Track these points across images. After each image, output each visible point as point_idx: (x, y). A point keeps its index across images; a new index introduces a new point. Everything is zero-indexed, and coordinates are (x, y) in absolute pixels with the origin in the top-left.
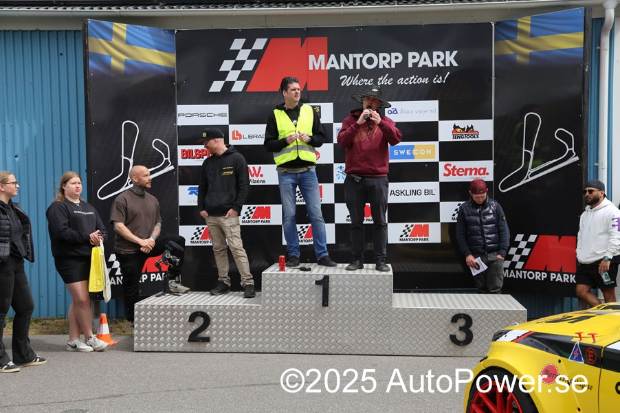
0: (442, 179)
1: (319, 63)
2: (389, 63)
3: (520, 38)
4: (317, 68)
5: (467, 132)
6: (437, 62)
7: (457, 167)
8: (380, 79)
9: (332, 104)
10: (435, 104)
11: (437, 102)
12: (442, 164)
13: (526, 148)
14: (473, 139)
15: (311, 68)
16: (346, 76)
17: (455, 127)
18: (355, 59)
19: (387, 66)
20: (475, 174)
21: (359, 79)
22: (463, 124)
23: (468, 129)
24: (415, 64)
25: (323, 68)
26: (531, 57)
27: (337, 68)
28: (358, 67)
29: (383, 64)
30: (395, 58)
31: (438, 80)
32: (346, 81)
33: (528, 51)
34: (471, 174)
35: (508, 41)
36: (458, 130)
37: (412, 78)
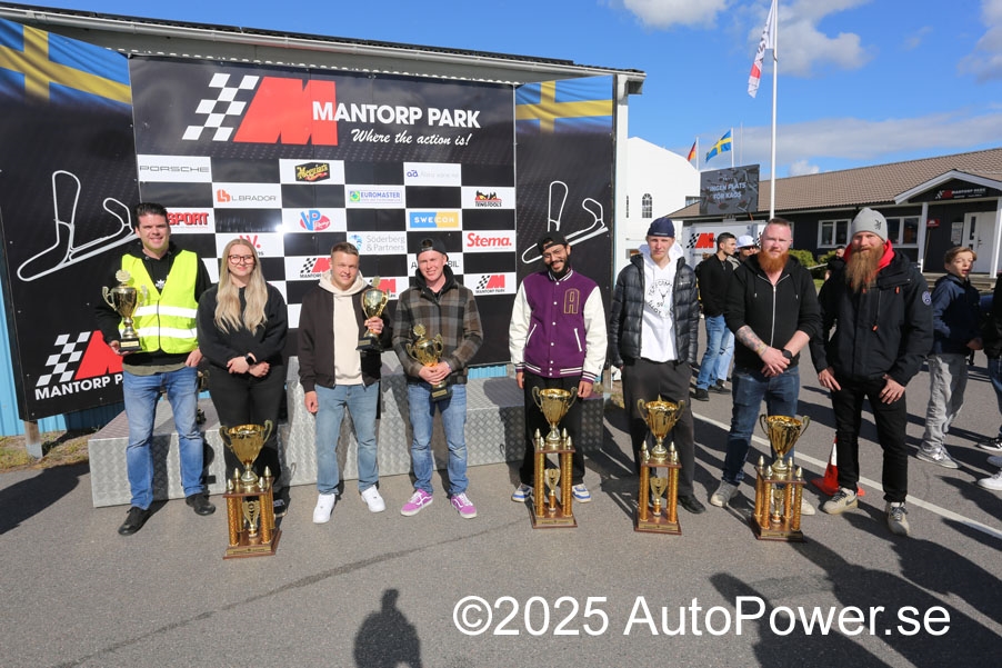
0: (466, 249)
1: (326, 112)
2: (408, 119)
3: (543, 102)
4: (323, 118)
5: (490, 199)
6: (459, 122)
7: (481, 237)
8: (398, 136)
9: (343, 161)
10: (457, 168)
11: (459, 166)
12: (465, 234)
13: (552, 218)
15: (316, 118)
16: (358, 130)
17: (478, 194)
18: (368, 111)
19: (406, 122)
20: (499, 245)
21: (373, 134)
22: (486, 190)
23: (491, 196)
24: (436, 122)
25: (330, 118)
26: (556, 123)
27: (348, 120)
28: (372, 120)
29: (401, 119)
30: (414, 114)
31: (460, 142)
32: (359, 136)
33: (553, 117)
34: (494, 245)
35: (530, 106)
36: (481, 197)
37: (432, 137)
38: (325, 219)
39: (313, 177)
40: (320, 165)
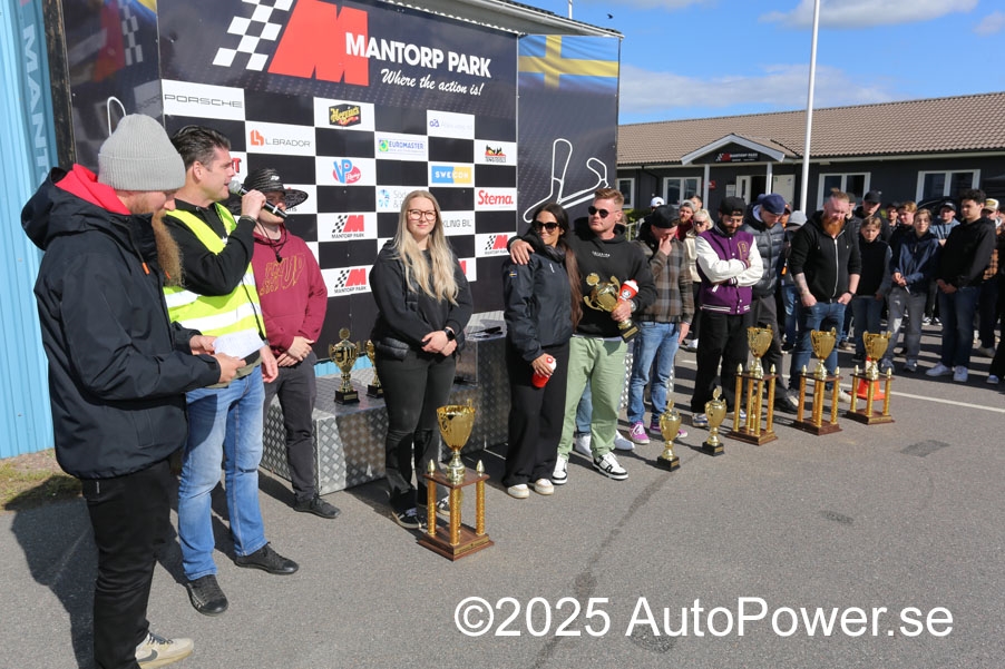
0: (478, 208)
1: (358, 46)
2: (431, 62)
3: (548, 56)
4: (356, 53)
5: (497, 154)
6: (473, 70)
7: (489, 196)
8: (422, 80)
10: (469, 119)
11: (471, 118)
12: (477, 190)
13: (555, 176)
15: (349, 52)
16: (387, 70)
17: (488, 148)
18: (396, 49)
19: (429, 66)
20: (503, 203)
21: (401, 76)
23: (498, 151)
24: (455, 68)
25: (363, 54)
26: (561, 79)
27: (378, 57)
28: (400, 61)
29: (425, 62)
30: (437, 57)
31: (475, 92)
32: (389, 77)
33: (558, 73)
34: (499, 203)
35: (534, 58)
36: (490, 152)
37: (452, 84)
38: (356, 171)
39: (346, 121)
40: (352, 107)
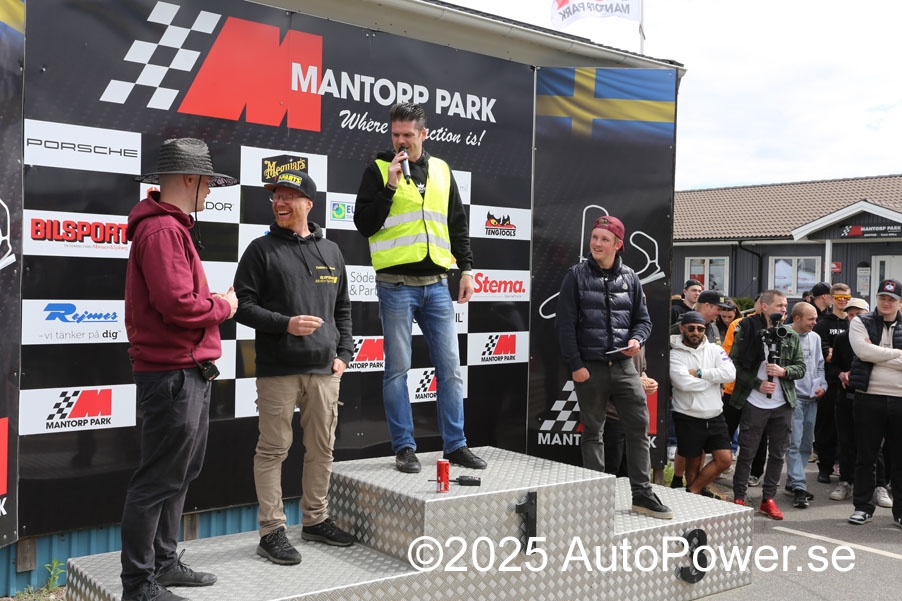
0: (473, 297)
1: (308, 80)
3: (577, 95)
4: (304, 89)
5: (502, 225)
7: (490, 280)
9: (326, 157)
10: (466, 177)
11: (468, 175)
14: (509, 238)
15: (295, 87)
17: (490, 217)
18: (362, 85)
20: (510, 291)
21: (367, 120)
23: (505, 221)
25: (314, 91)
26: (595, 125)
30: (418, 94)
33: (590, 117)
34: (505, 291)
35: (558, 98)
36: (493, 221)
37: (440, 131)
40: (296, 159)
